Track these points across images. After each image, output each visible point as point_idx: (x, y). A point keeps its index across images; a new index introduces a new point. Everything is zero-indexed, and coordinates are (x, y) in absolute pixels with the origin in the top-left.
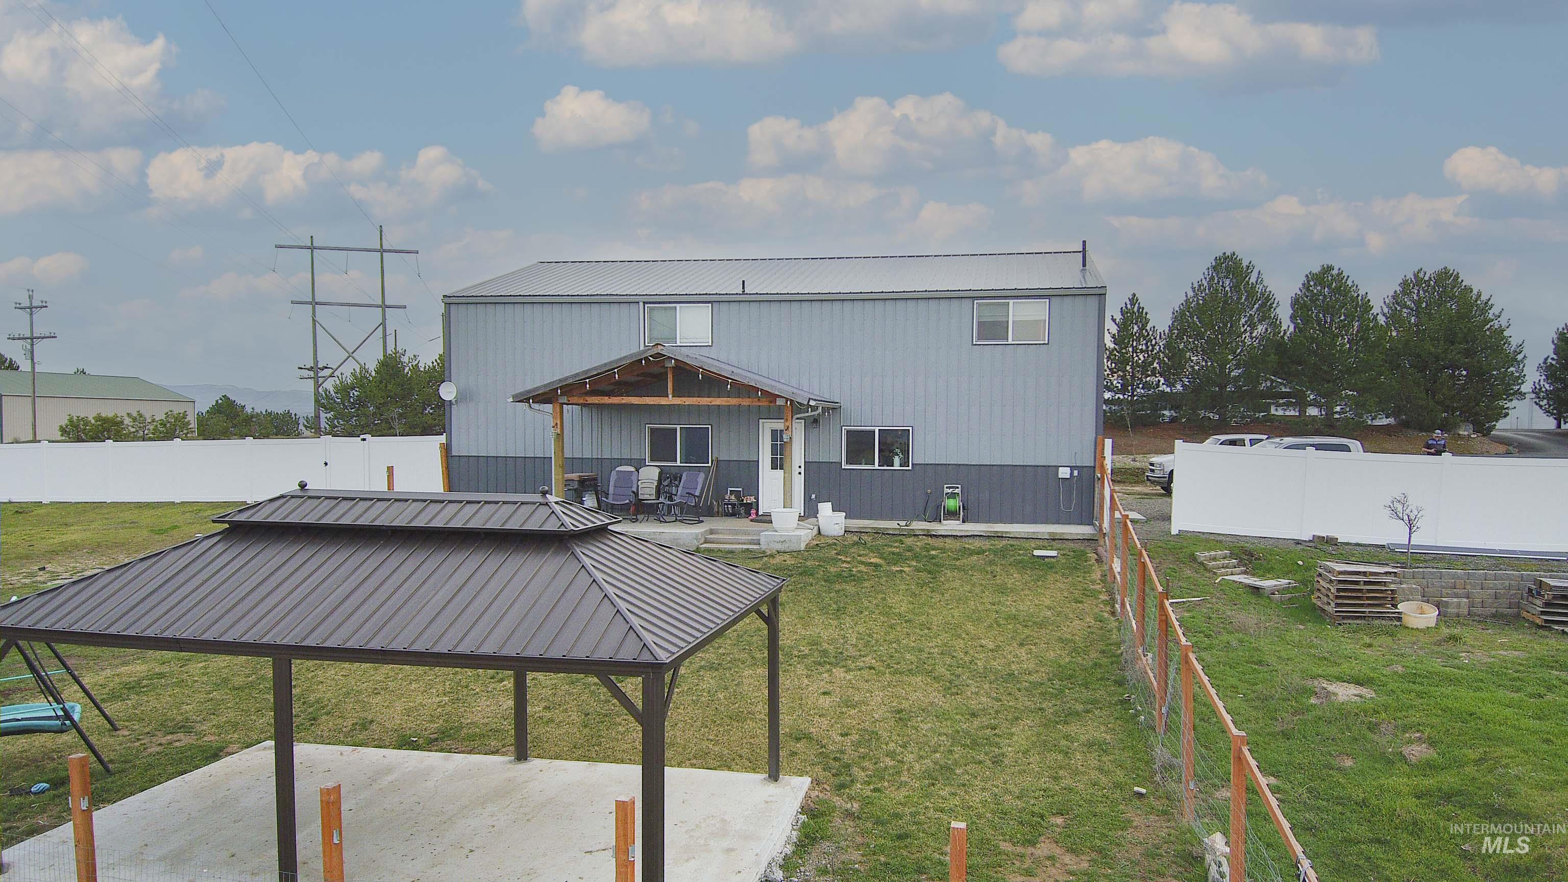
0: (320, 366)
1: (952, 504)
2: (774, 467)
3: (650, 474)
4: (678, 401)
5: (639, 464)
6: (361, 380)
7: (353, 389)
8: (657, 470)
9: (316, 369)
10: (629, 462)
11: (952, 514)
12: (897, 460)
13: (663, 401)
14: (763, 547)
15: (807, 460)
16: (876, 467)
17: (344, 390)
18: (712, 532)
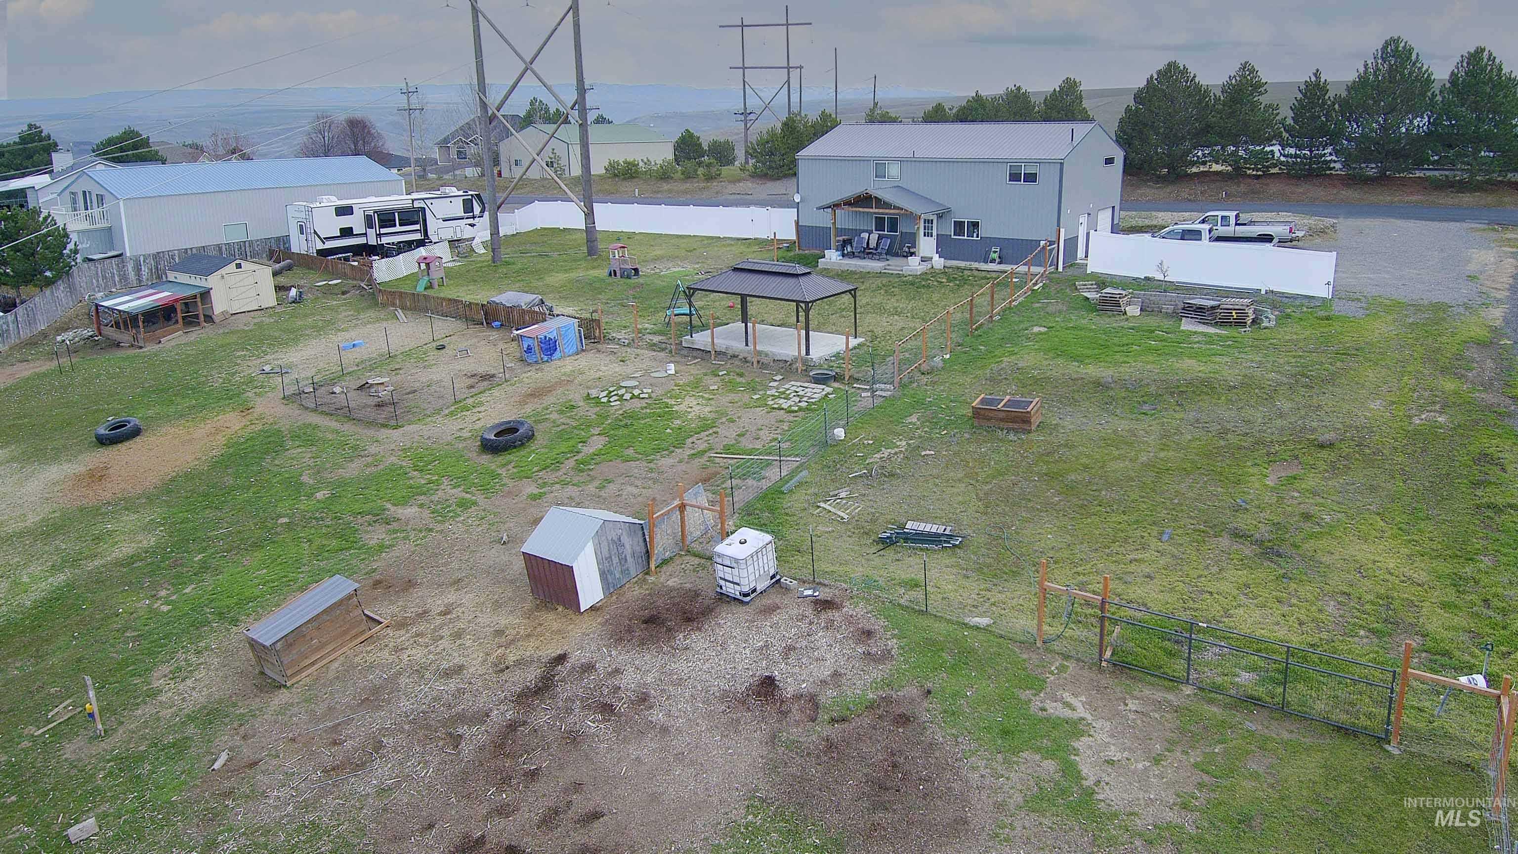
0: (748, 112)
1: (995, 256)
2: (925, 236)
3: (874, 237)
4: (877, 210)
5: (870, 232)
6: (772, 133)
7: (767, 142)
8: (877, 236)
9: (745, 114)
10: (866, 231)
11: (993, 261)
12: (975, 235)
13: (871, 210)
14: (904, 272)
15: (939, 233)
16: (966, 238)
17: (762, 143)
18: (889, 265)
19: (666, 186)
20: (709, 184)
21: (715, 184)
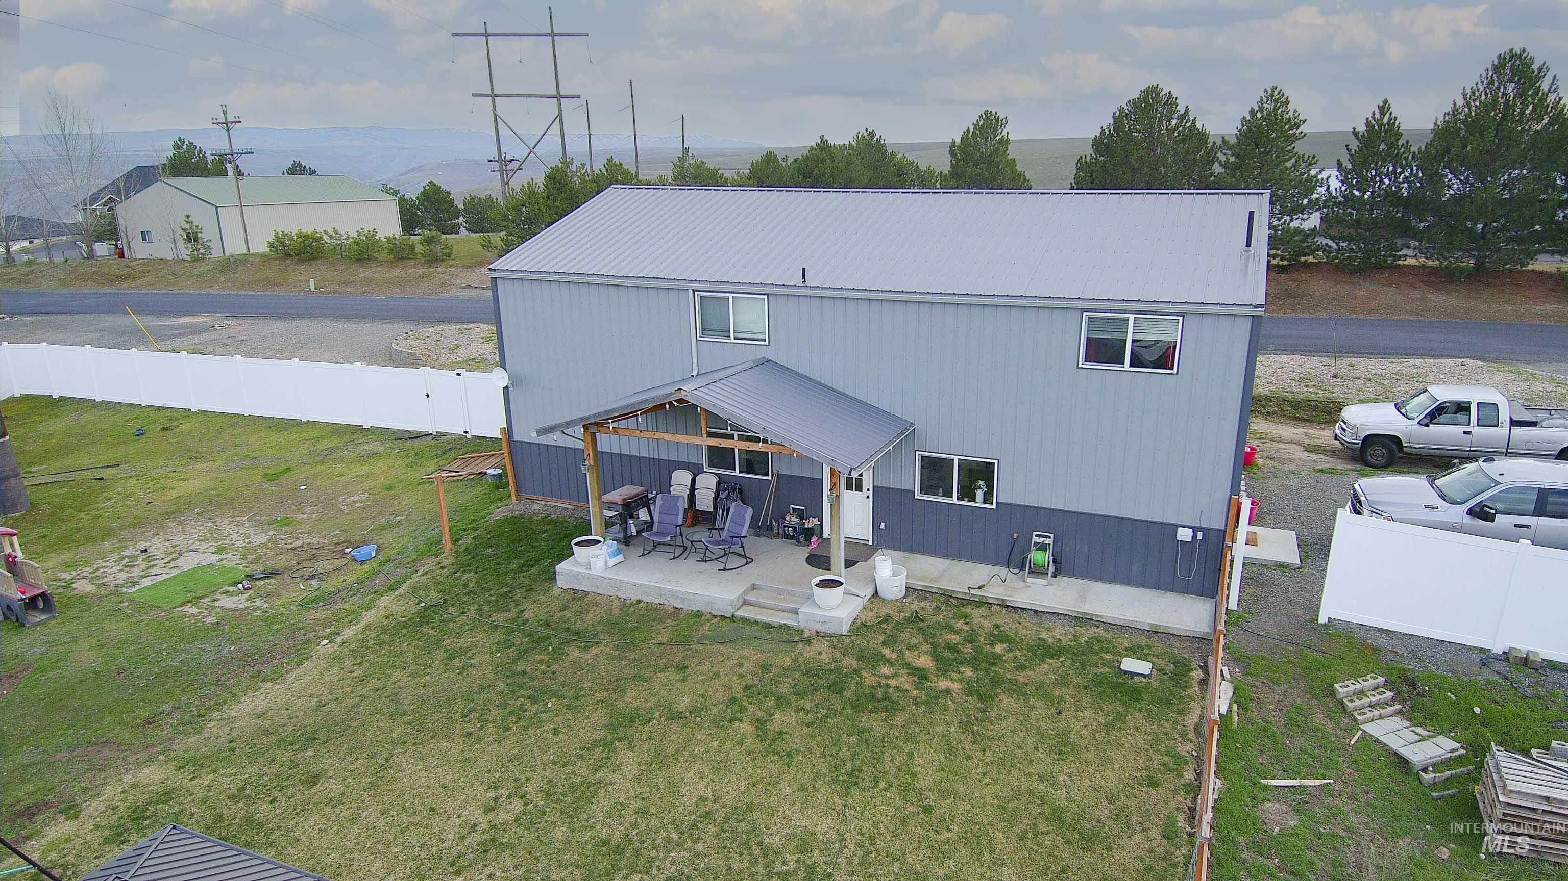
1: (1044, 557)
4: (710, 441)
5: (696, 470)
8: (715, 479)
9: (503, 161)
10: (687, 466)
11: (1039, 569)
12: (979, 494)
14: (802, 625)
15: (875, 485)
16: (954, 500)
18: (753, 588)
19: (363, 273)
20: (431, 270)
21: (440, 269)
